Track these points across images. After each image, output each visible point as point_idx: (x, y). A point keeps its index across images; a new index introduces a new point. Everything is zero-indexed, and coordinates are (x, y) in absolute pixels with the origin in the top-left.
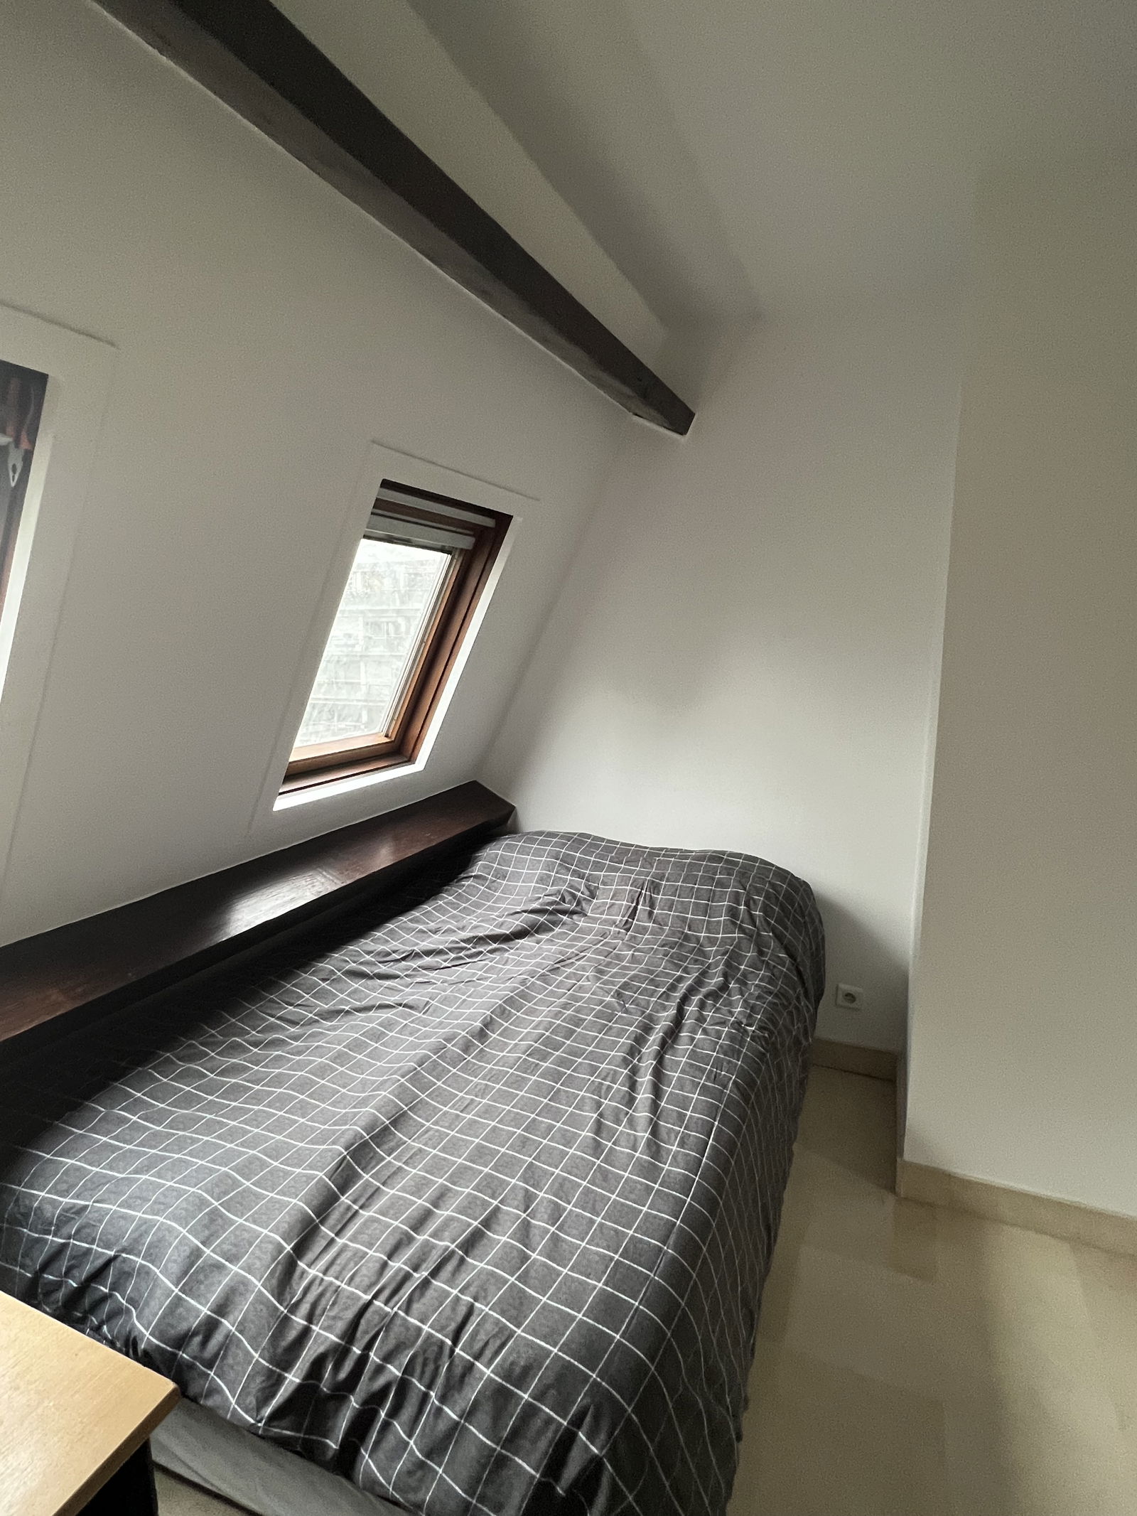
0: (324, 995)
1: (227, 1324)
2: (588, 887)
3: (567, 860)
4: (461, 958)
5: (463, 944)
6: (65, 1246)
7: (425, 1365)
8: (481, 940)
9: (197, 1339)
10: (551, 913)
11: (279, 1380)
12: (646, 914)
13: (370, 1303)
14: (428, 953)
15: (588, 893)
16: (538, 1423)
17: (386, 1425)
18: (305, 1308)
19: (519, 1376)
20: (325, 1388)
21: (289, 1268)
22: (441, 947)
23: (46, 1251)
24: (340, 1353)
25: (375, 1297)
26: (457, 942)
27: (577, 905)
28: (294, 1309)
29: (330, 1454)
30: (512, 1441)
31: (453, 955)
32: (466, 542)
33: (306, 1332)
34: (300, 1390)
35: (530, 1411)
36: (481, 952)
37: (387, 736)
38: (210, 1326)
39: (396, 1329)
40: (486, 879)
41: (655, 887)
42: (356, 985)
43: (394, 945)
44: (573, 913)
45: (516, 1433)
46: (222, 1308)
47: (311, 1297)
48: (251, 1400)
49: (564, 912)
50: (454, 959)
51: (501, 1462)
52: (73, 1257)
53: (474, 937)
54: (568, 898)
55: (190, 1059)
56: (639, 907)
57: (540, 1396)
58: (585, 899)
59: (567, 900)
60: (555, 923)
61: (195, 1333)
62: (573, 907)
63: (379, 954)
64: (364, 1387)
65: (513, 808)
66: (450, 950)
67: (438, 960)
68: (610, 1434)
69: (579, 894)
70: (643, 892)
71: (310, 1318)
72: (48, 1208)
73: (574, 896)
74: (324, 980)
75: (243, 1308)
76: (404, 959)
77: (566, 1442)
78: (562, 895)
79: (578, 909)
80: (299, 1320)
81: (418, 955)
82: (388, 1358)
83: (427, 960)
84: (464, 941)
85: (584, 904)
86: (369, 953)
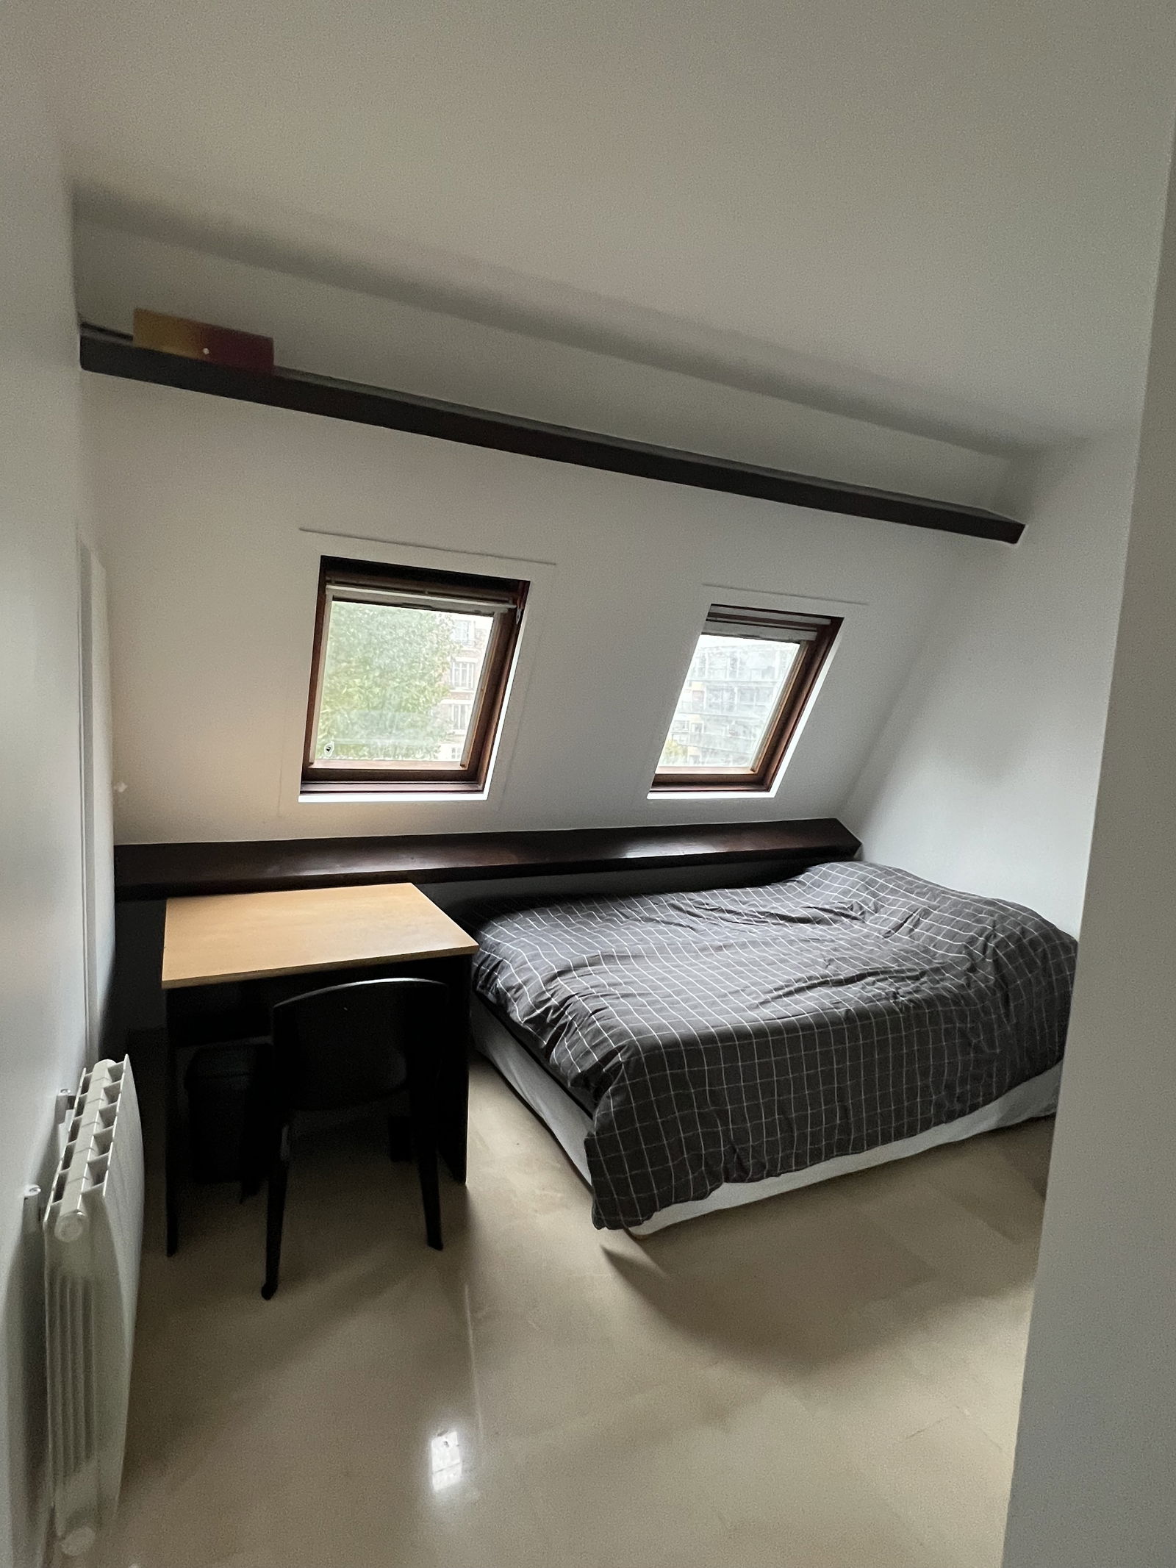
0: (651, 910)
1: (525, 988)
2: (875, 904)
3: (872, 883)
4: (751, 921)
5: (757, 914)
6: (489, 955)
7: (580, 1018)
8: (771, 915)
9: (514, 990)
10: (836, 914)
11: (534, 1011)
12: (908, 930)
13: (574, 995)
14: (730, 912)
15: (873, 908)
16: (606, 1044)
17: (563, 1038)
18: (552, 991)
19: (608, 1029)
20: (548, 1020)
21: (554, 978)
22: (740, 911)
23: (485, 956)
24: (557, 1009)
25: (576, 994)
26: (754, 912)
27: (860, 915)
28: (548, 990)
29: (543, 1046)
30: (594, 1047)
31: (746, 918)
32: (811, 636)
33: (549, 999)
34: (539, 1016)
35: (605, 1040)
36: (767, 922)
37: (752, 770)
38: (519, 988)
39: (577, 1004)
40: (805, 884)
41: (926, 913)
42: (672, 912)
43: (710, 901)
44: (855, 918)
45: (597, 1045)
46: (525, 983)
47: (555, 989)
48: (522, 1014)
49: (847, 916)
50: (744, 920)
51: (588, 1053)
52: (491, 960)
53: (767, 912)
54: (856, 908)
55: (568, 913)
56: (906, 924)
57: (611, 1036)
58: (869, 912)
59: (854, 910)
60: (835, 922)
61: (514, 987)
62: (858, 915)
63: (696, 902)
64: (562, 1022)
65: (860, 844)
66: (746, 914)
67: (735, 918)
68: (629, 1058)
69: (866, 907)
70: (915, 915)
71: (552, 995)
72: (489, 941)
73: (861, 908)
74: (654, 904)
75: (532, 984)
76: (712, 910)
77: (613, 1054)
78: (852, 905)
79: (860, 917)
80: (548, 995)
81: (722, 911)
82: (569, 1014)
83: (727, 916)
84: (759, 913)
85: (867, 915)
86: (690, 900)
